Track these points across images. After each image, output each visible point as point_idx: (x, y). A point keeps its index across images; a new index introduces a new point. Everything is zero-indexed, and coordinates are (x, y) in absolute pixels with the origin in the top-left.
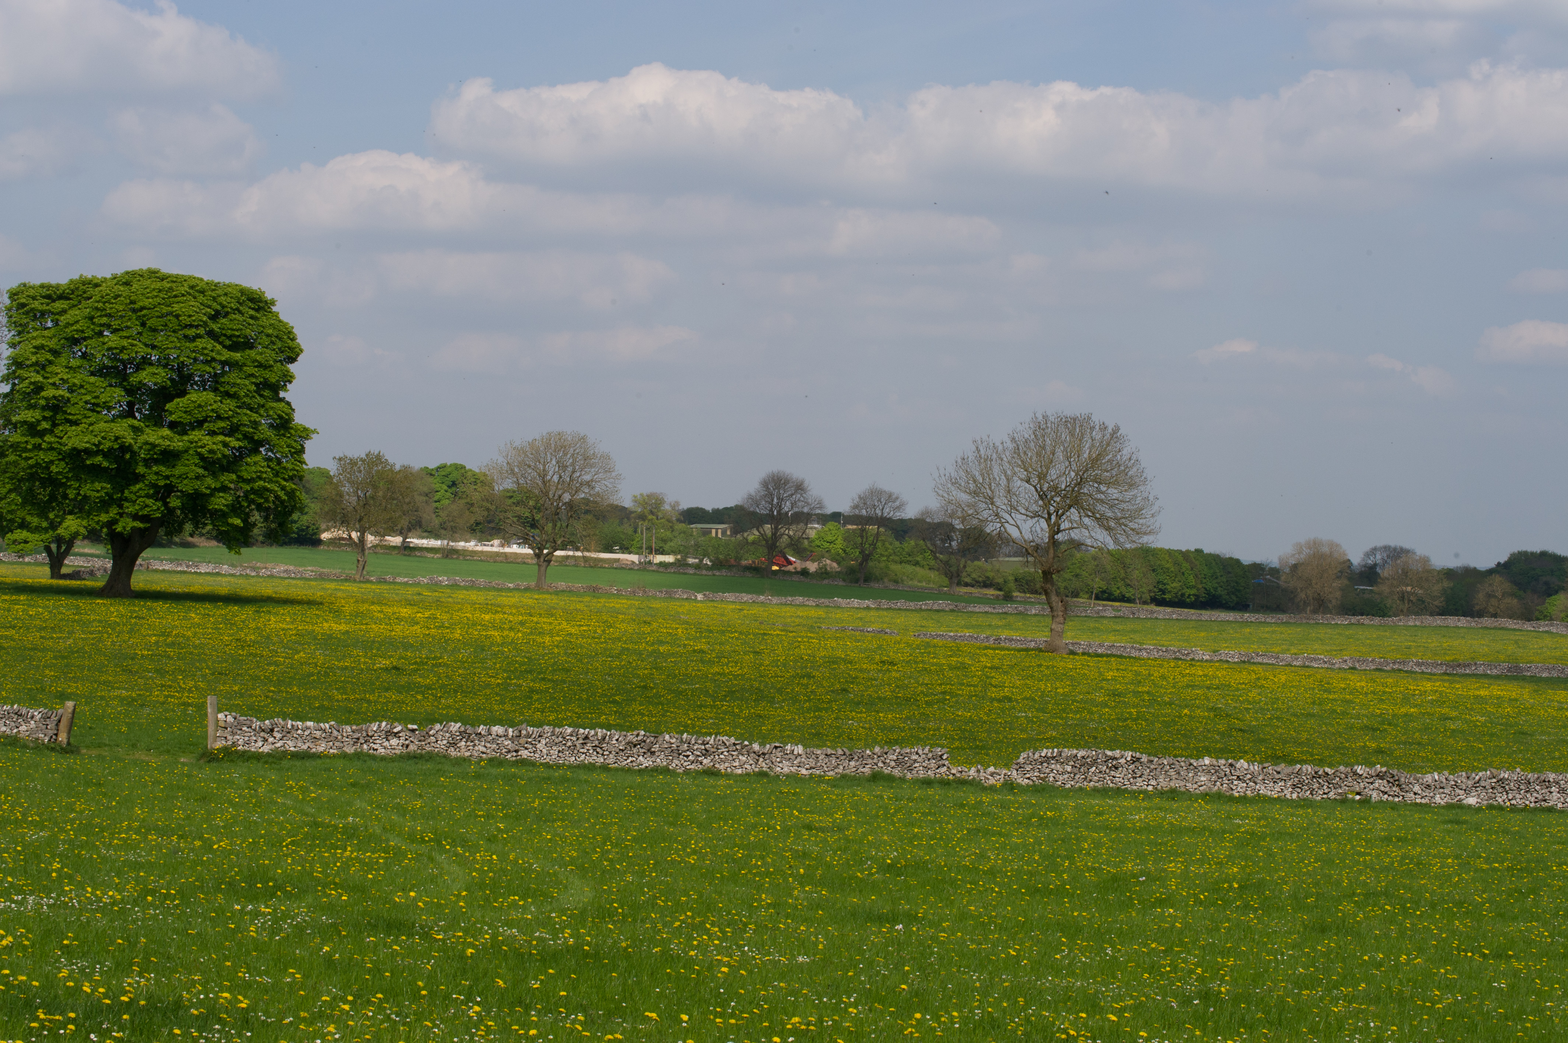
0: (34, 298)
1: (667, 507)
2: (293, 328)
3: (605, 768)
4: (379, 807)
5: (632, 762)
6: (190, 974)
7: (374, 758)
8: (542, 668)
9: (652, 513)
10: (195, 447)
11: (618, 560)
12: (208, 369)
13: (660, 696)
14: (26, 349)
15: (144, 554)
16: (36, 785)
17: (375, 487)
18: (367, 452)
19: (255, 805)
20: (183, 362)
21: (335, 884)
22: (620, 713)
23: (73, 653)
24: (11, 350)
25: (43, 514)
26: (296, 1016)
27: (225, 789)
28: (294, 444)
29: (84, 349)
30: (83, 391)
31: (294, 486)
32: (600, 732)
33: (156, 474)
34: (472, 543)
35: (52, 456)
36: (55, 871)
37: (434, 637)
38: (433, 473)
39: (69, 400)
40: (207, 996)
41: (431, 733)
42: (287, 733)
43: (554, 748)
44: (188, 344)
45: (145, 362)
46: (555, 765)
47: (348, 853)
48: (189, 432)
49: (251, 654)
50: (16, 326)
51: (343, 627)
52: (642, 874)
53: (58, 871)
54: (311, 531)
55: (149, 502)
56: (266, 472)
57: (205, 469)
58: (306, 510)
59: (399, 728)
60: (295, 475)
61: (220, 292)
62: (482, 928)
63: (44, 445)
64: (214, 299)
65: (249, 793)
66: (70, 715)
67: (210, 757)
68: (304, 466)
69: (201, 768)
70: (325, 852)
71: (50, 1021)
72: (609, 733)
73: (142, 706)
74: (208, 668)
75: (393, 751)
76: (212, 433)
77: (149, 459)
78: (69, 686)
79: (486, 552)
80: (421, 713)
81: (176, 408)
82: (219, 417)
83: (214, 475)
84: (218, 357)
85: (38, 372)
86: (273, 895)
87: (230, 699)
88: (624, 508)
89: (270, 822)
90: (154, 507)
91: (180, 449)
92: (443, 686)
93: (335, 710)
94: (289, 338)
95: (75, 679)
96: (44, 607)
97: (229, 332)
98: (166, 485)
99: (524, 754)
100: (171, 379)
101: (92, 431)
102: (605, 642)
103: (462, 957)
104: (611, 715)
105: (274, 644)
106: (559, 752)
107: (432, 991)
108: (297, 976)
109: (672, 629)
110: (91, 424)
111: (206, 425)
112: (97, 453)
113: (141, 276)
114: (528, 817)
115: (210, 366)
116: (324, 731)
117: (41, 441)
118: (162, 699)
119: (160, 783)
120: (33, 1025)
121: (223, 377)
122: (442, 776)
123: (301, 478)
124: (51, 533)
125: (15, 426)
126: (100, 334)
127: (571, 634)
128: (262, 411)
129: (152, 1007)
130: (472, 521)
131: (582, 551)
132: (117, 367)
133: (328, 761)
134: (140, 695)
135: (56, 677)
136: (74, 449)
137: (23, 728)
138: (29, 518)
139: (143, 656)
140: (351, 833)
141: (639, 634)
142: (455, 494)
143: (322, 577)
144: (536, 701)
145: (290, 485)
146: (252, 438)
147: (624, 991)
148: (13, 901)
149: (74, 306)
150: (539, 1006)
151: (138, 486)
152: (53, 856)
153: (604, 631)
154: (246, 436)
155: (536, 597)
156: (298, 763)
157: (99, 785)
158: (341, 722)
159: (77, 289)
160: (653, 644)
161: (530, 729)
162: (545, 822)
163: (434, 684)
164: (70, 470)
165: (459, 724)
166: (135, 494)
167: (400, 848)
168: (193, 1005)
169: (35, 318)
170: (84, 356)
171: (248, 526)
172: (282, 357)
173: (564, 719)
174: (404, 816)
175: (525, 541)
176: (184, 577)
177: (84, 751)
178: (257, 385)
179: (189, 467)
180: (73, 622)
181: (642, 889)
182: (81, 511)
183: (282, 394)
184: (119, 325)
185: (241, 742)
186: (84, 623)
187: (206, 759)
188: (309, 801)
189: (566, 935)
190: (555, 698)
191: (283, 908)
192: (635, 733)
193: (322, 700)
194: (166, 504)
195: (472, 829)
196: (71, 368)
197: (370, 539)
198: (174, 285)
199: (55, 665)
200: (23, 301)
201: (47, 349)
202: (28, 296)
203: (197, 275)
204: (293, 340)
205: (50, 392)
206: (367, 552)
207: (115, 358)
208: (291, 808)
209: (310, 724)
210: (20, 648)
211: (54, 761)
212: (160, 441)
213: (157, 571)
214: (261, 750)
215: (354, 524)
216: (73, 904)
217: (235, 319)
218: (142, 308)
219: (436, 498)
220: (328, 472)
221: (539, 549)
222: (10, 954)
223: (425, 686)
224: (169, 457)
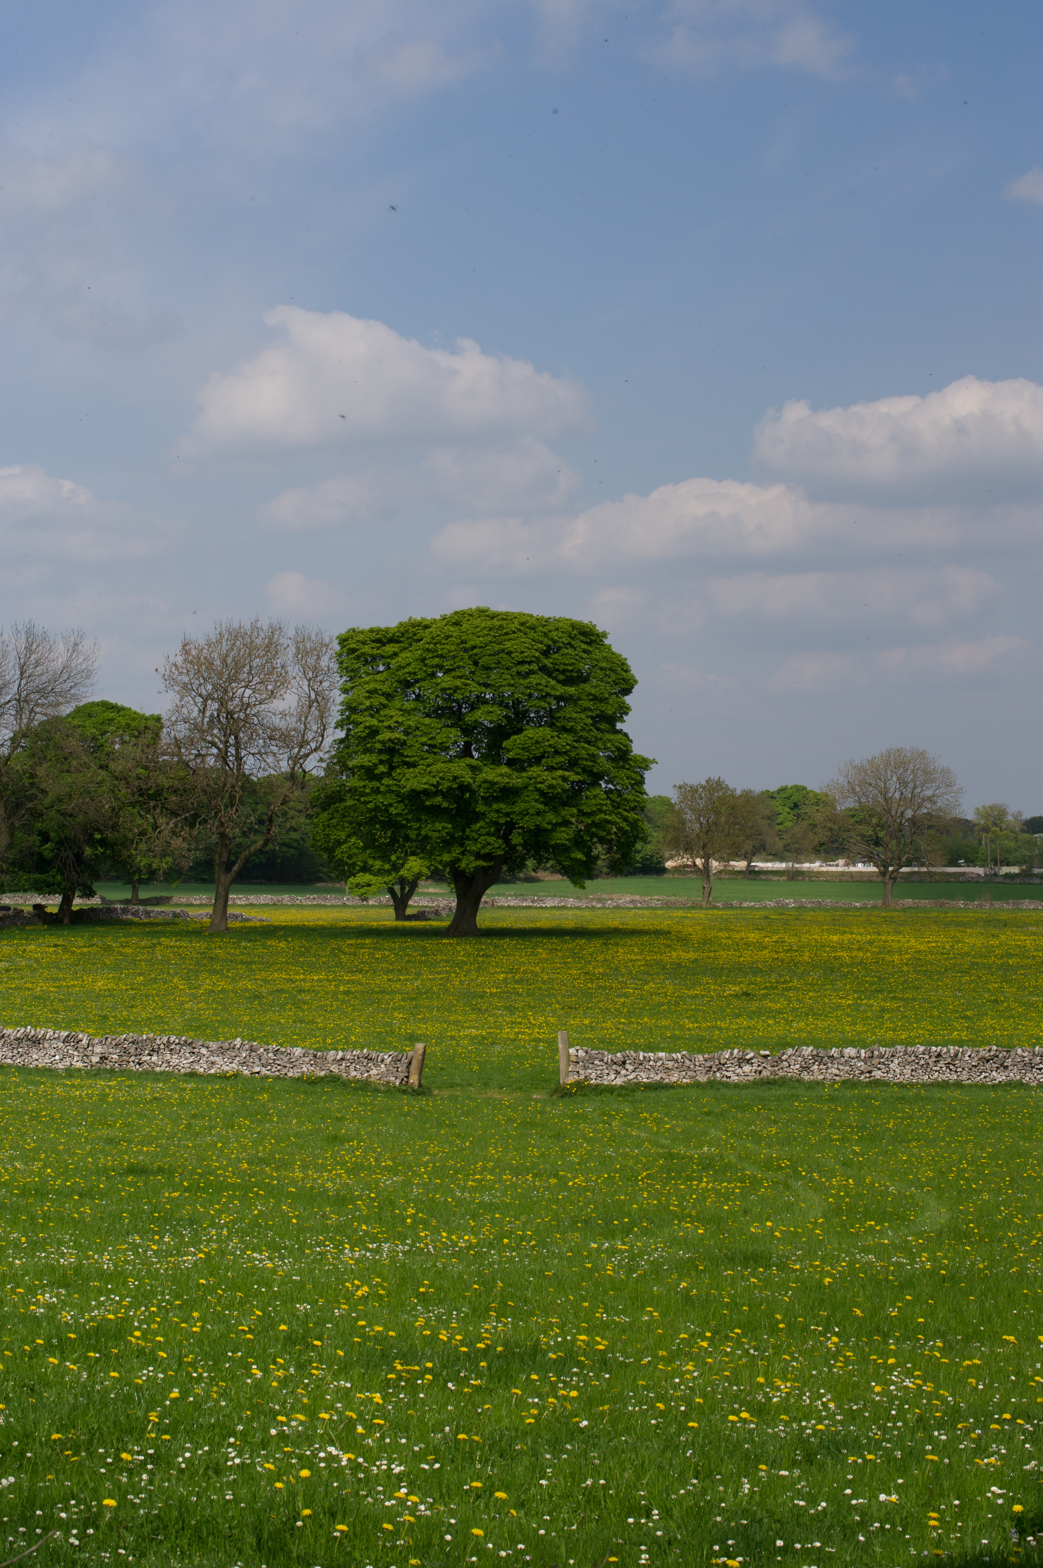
0: (364, 643)
1: (1010, 818)
2: (626, 659)
3: (958, 1085)
4: (733, 1135)
5: (985, 1077)
6: (547, 1316)
7: (727, 1085)
8: (892, 987)
9: (995, 824)
10: (534, 783)
11: (964, 874)
12: (543, 704)
13: (1011, 1010)
14: (360, 694)
15: (487, 891)
16: (389, 1129)
17: (718, 813)
18: (707, 778)
19: (609, 1139)
20: (517, 699)
21: (690, 1216)
22: (972, 1028)
23: (421, 994)
24: (344, 696)
25: (385, 858)
26: (655, 1356)
27: (579, 1124)
28: (634, 776)
29: (417, 691)
30: (418, 733)
31: (636, 816)
32: (952, 1049)
33: (497, 811)
34: (817, 864)
35: (390, 799)
36: (410, 1216)
37: (782, 961)
38: (775, 795)
39: (404, 743)
40: (564, 1339)
41: (784, 1058)
42: (639, 1064)
43: (908, 1067)
44: (521, 681)
45: (480, 700)
46: (909, 1084)
47: (704, 1185)
48: (528, 769)
49: (600, 987)
50: (347, 672)
51: (692, 955)
52: (998, 1192)
53: (413, 1216)
54: (655, 860)
55: (492, 839)
56: (606, 805)
57: (546, 804)
58: (649, 839)
59: (751, 1055)
60: (636, 806)
61: (551, 627)
62: (839, 1255)
63: (382, 789)
64: (545, 635)
65: (604, 1127)
66: (421, 1057)
67: (564, 1093)
68: (645, 796)
69: (553, 1104)
70: (681, 1184)
71: (408, 1372)
72: (961, 1050)
73: (493, 1043)
74: (558, 1002)
75: (746, 1078)
76: (551, 769)
77: (489, 797)
78: (419, 1028)
79: (832, 872)
80: (773, 1038)
81: (513, 745)
82: (557, 752)
83: (555, 809)
84: (553, 692)
85: (372, 716)
86: (628, 1232)
87: (581, 1033)
88: (967, 820)
89: (625, 1156)
90: (496, 845)
91: (520, 786)
92: (794, 1010)
93: (687, 1039)
94: (622, 669)
95: (424, 1020)
96: (389, 949)
97: (562, 667)
98: (507, 822)
99: (878, 1074)
100: (506, 717)
101: (430, 772)
102: (954, 958)
103: (820, 1285)
104: (963, 1030)
105: (623, 976)
106: (912, 1070)
107: (789, 1323)
108: (655, 1314)
109: (1021, 941)
110: (428, 766)
111: (544, 761)
112: (437, 793)
113: (471, 615)
114: (883, 1139)
115: (545, 702)
116: (677, 1061)
117: (378, 784)
118: (512, 1036)
119: (514, 1121)
120: (389, 1376)
121: (558, 712)
122: (796, 1101)
123: (642, 809)
124: (394, 874)
125: (352, 771)
126: (433, 675)
127: (920, 951)
128: (600, 744)
129: (509, 1354)
130: (816, 842)
131: (927, 867)
132: (451, 708)
133: (681, 1090)
134: (490, 1033)
135: (405, 1019)
136: (413, 790)
137: (374, 1072)
138: (370, 862)
139: (491, 994)
140: (707, 1164)
141: (988, 947)
142: (798, 816)
143: (668, 906)
144: (887, 1020)
145: (632, 815)
146: (591, 771)
147: (981, 1314)
148: (369, 1250)
149: (405, 649)
150: (897, 1334)
151: (478, 825)
152: (407, 1202)
153: (952, 947)
154: (585, 770)
155: (883, 914)
156: (653, 1094)
157: (452, 1126)
158: (693, 1051)
159: (407, 631)
160: (1002, 957)
161: (882, 1050)
162: (900, 1142)
163: (785, 1008)
164: (410, 812)
165: (810, 1048)
166: (476, 832)
167: (755, 1177)
168: (550, 1349)
169: (366, 662)
170: (418, 697)
171: (592, 860)
172: (617, 689)
173: (917, 1037)
174: (759, 1143)
175: (868, 858)
176: (530, 913)
177: (436, 1092)
178: (592, 718)
179: (530, 803)
180: (420, 963)
181: (998, 1207)
182: (423, 850)
183: (619, 726)
184: (451, 665)
185: (593, 1076)
186: (432, 963)
187: (559, 1095)
188: (664, 1133)
189: (923, 1259)
190: (907, 1016)
191: (639, 1244)
192: (987, 1048)
193: (673, 1029)
194: (507, 841)
195: (827, 1155)
196: (405, 711)
197: (714, 864)
198: (504, 623)
199: (403, 1007)
200: (353, 646)
201: (380, 693)
202: (358, 641)
203: (526, 612)
204: (627, 671)
205: (385, 735)
206: (712, 878)
207: (450, 698)
208: (645, 1141)
209: (662, 1054)
210: (367, 992)
211: (406, 1103)
212: (499, 778)
213: (502, 907)
214: (614, 1083)
215: (698, 852)
216: (428, 1249)
217: (568, 654)
218: (474, 648)
219: (779, 821)
220: (669, 800)
221: (884, 866)
222: (366, 1304)
223: (776, 1010)
224: (508, 793)
